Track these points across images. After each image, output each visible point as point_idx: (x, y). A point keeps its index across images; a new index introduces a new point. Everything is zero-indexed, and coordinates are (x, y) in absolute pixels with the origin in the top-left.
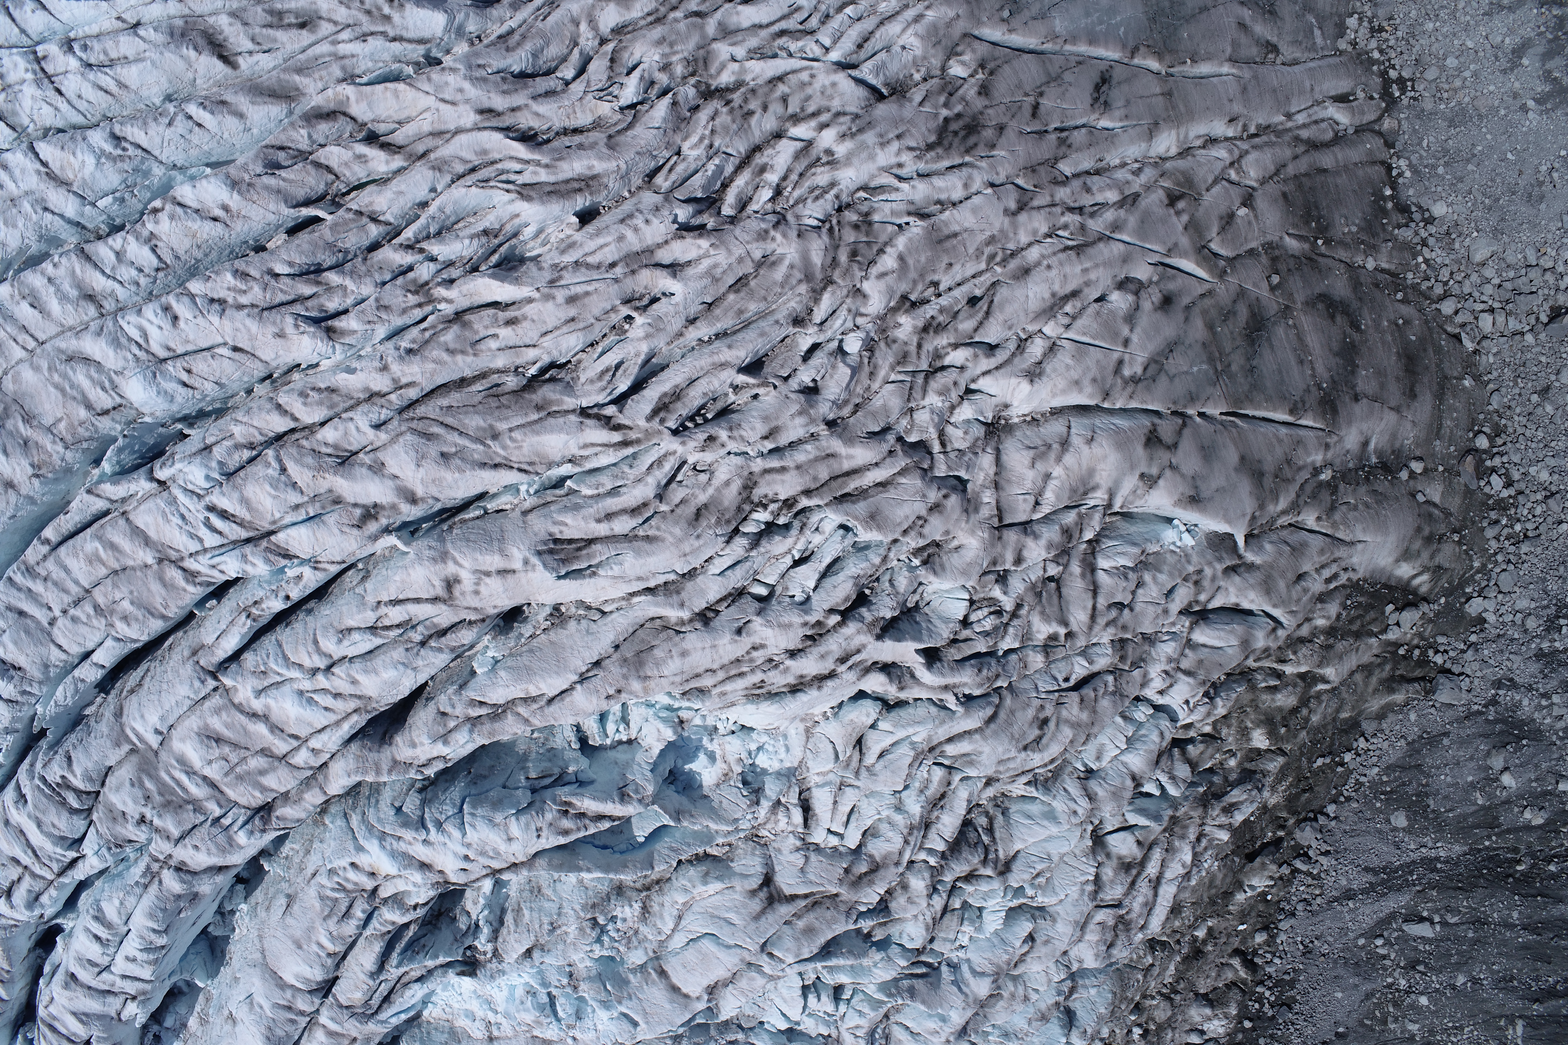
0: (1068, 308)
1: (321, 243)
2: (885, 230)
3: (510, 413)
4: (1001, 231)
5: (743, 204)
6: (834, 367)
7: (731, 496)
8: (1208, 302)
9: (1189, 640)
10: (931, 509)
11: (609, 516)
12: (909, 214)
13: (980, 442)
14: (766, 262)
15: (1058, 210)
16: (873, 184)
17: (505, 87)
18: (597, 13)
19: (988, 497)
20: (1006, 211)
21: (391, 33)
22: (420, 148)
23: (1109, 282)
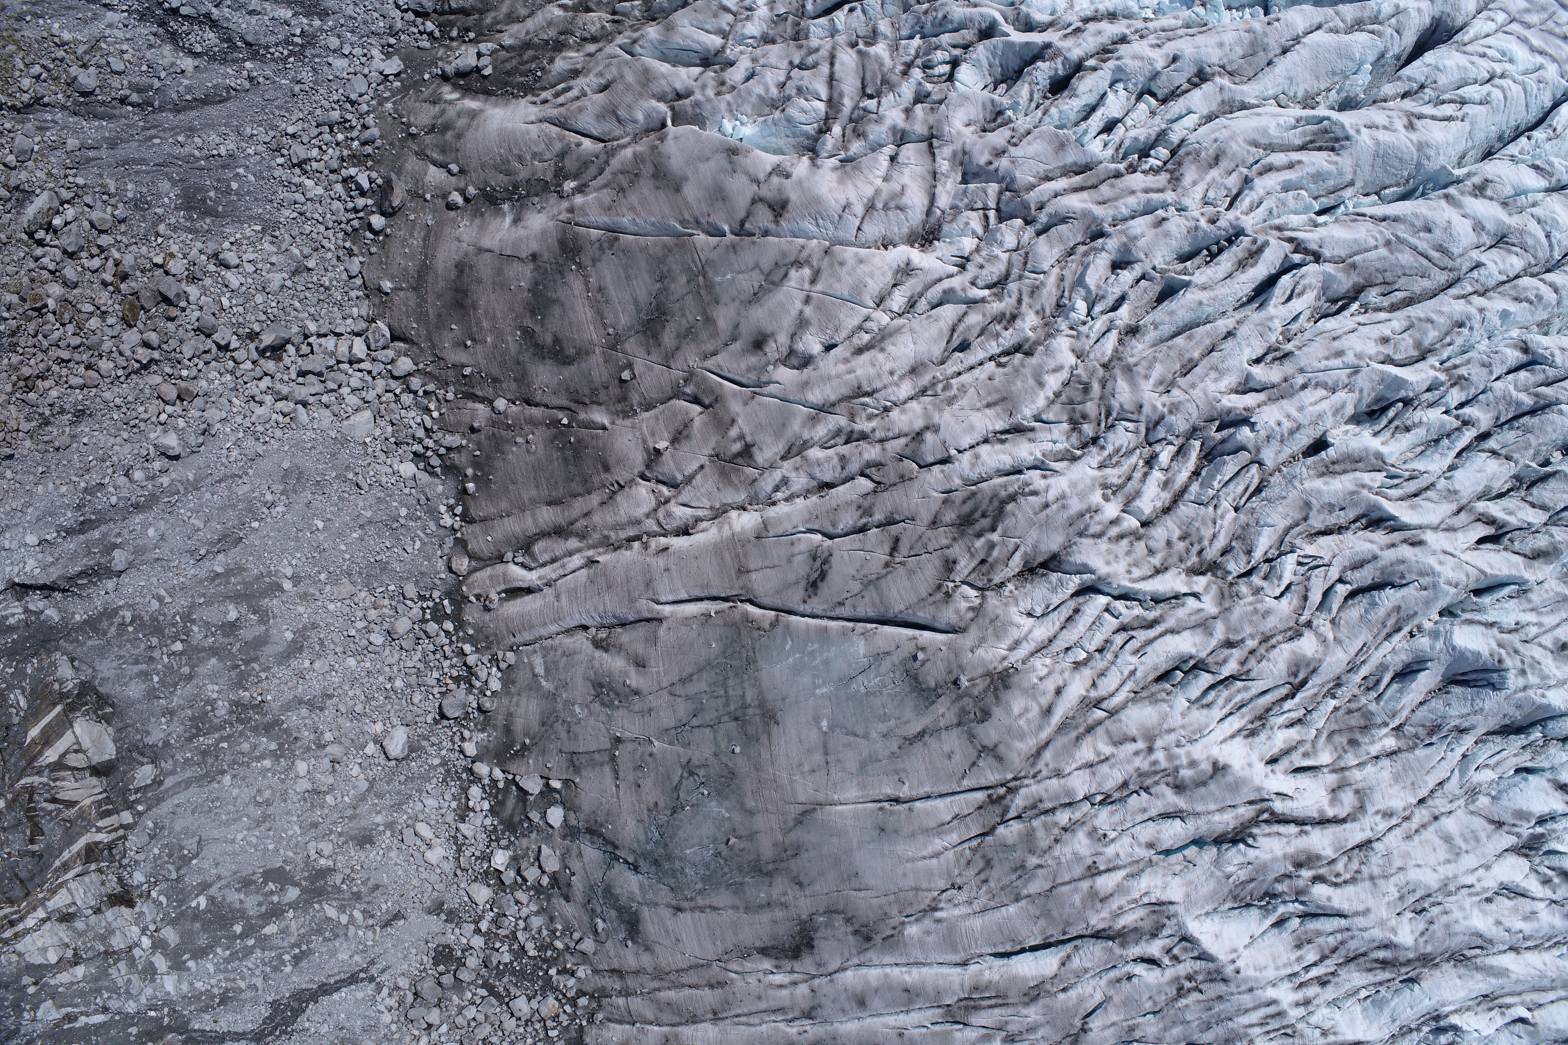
0: (866, 337)
1: (1537, 432)
2: (1055, 415)
3: (1378, 265)
4: (941, 410)
5: (1181, 452)
6: (1099, 287)
7: (1190, 173)
8: (710, 347)
9: (725, 36)
10: (1004, 152)
11: (1291, 166)
12: (1032, 430)
13: (949, 218)
14: (1167, 386)
15: (878, 435)
16: (1065, 463)
17: (1402, 567)
18: (1321, 649)
19: (944, 165)
20: (936, 429)
21: (1495, 630)
22: (1463, 516)
23: (821, 364)
